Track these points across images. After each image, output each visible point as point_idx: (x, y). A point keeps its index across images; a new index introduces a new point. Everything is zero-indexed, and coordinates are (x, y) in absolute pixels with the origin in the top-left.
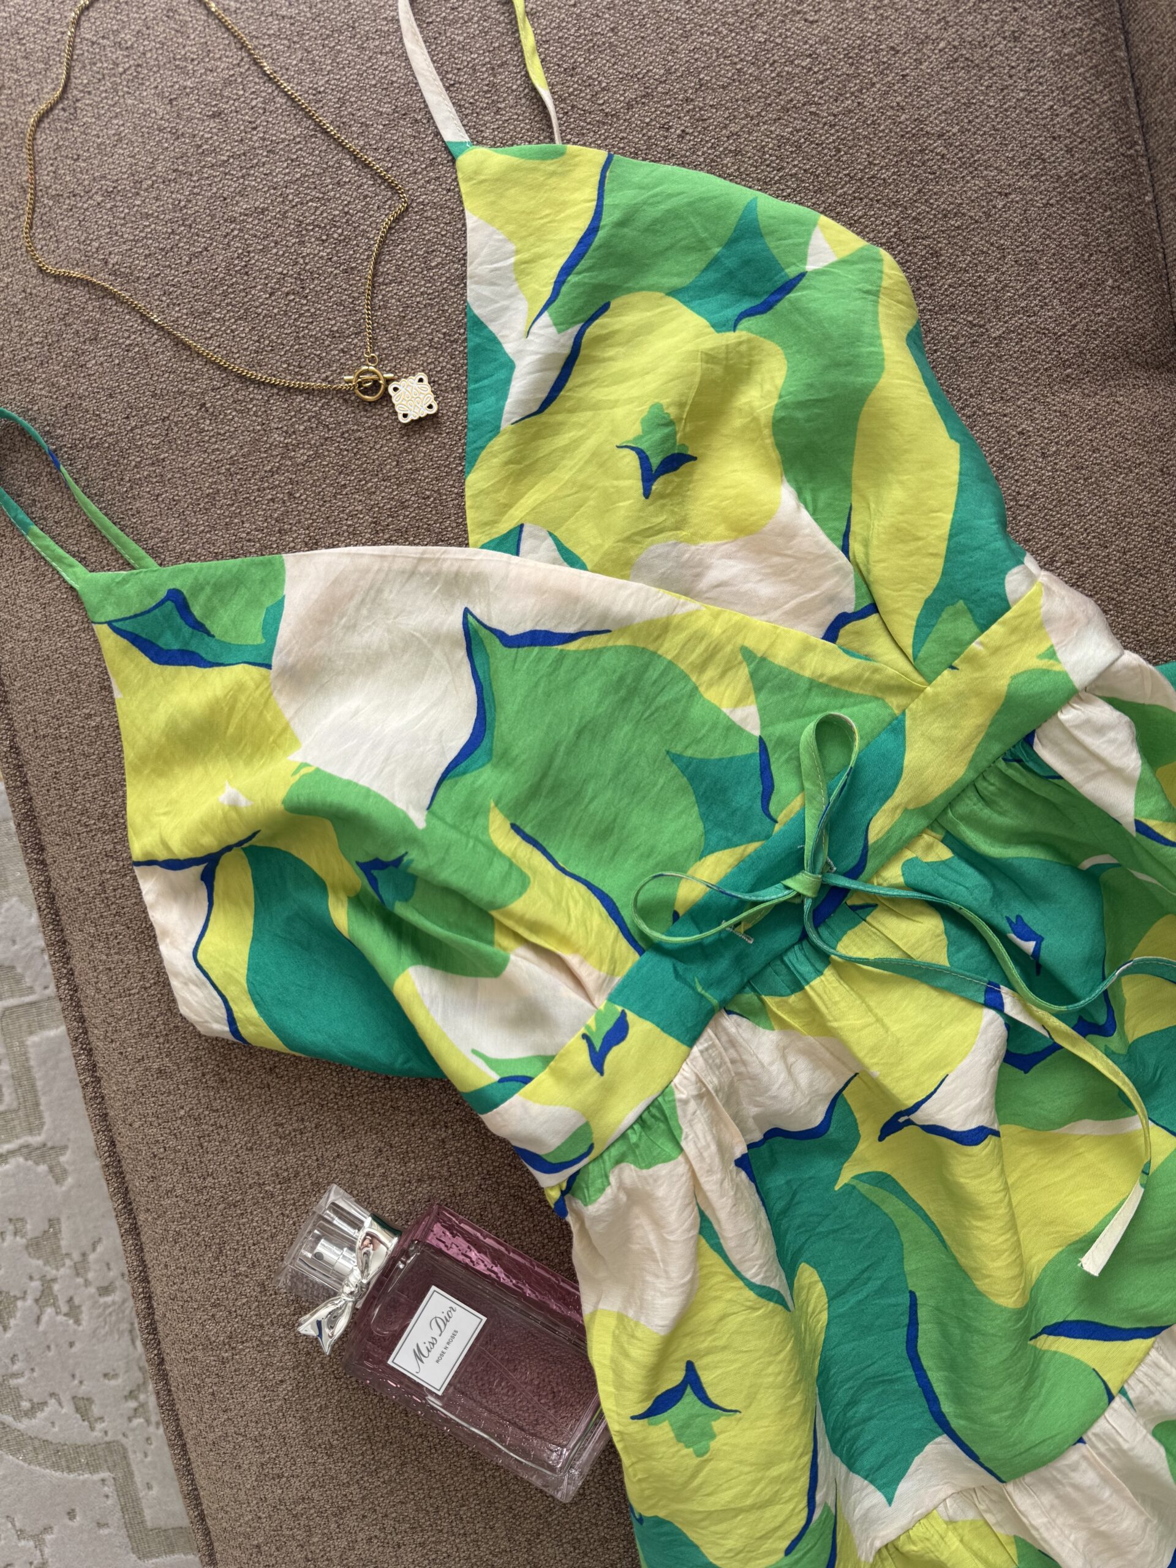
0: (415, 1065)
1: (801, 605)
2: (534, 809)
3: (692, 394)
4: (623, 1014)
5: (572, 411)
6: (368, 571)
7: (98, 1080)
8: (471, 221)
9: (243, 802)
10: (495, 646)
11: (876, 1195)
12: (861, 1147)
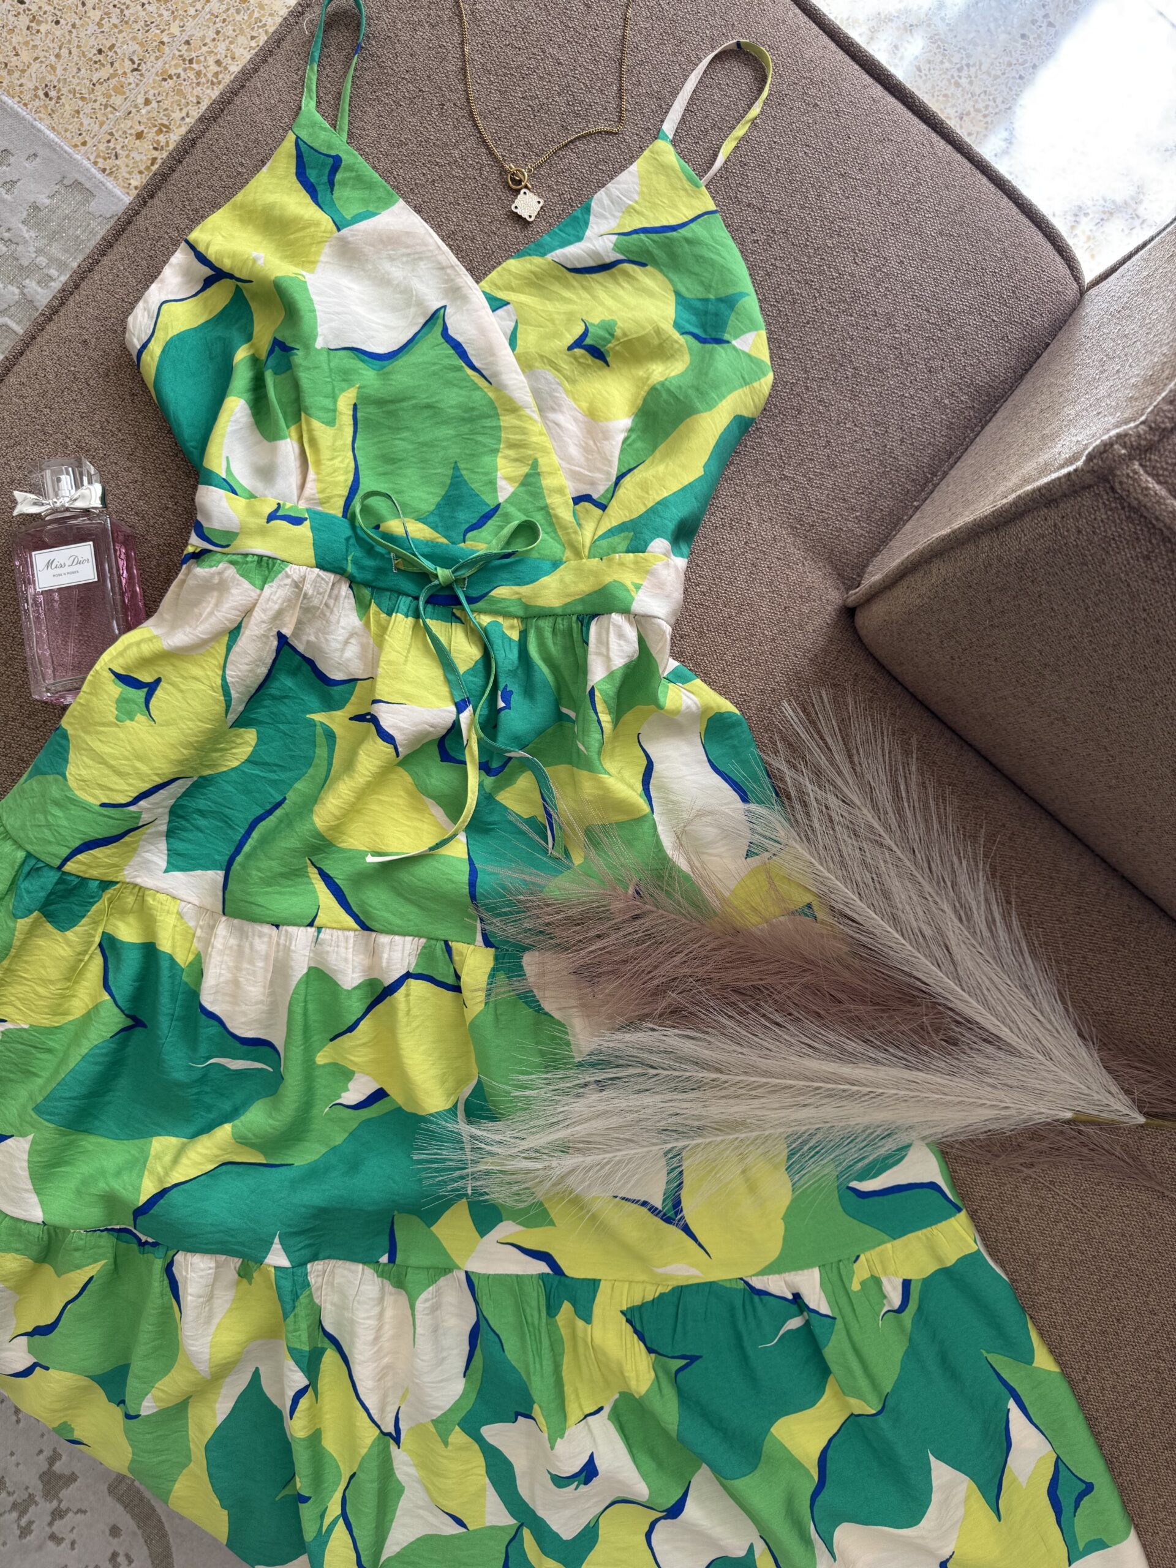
0: (196, 452)
1: (579, 473)
2: (372, 409)
3: (635, 336)
4: (306, 519)
5: (584, 288)
6: (426, 245)
7: (50, 320)
8: (634, 168)
9: (260, 262)
10: (438, 329)
11: (321, 740)
12: (339, 713)
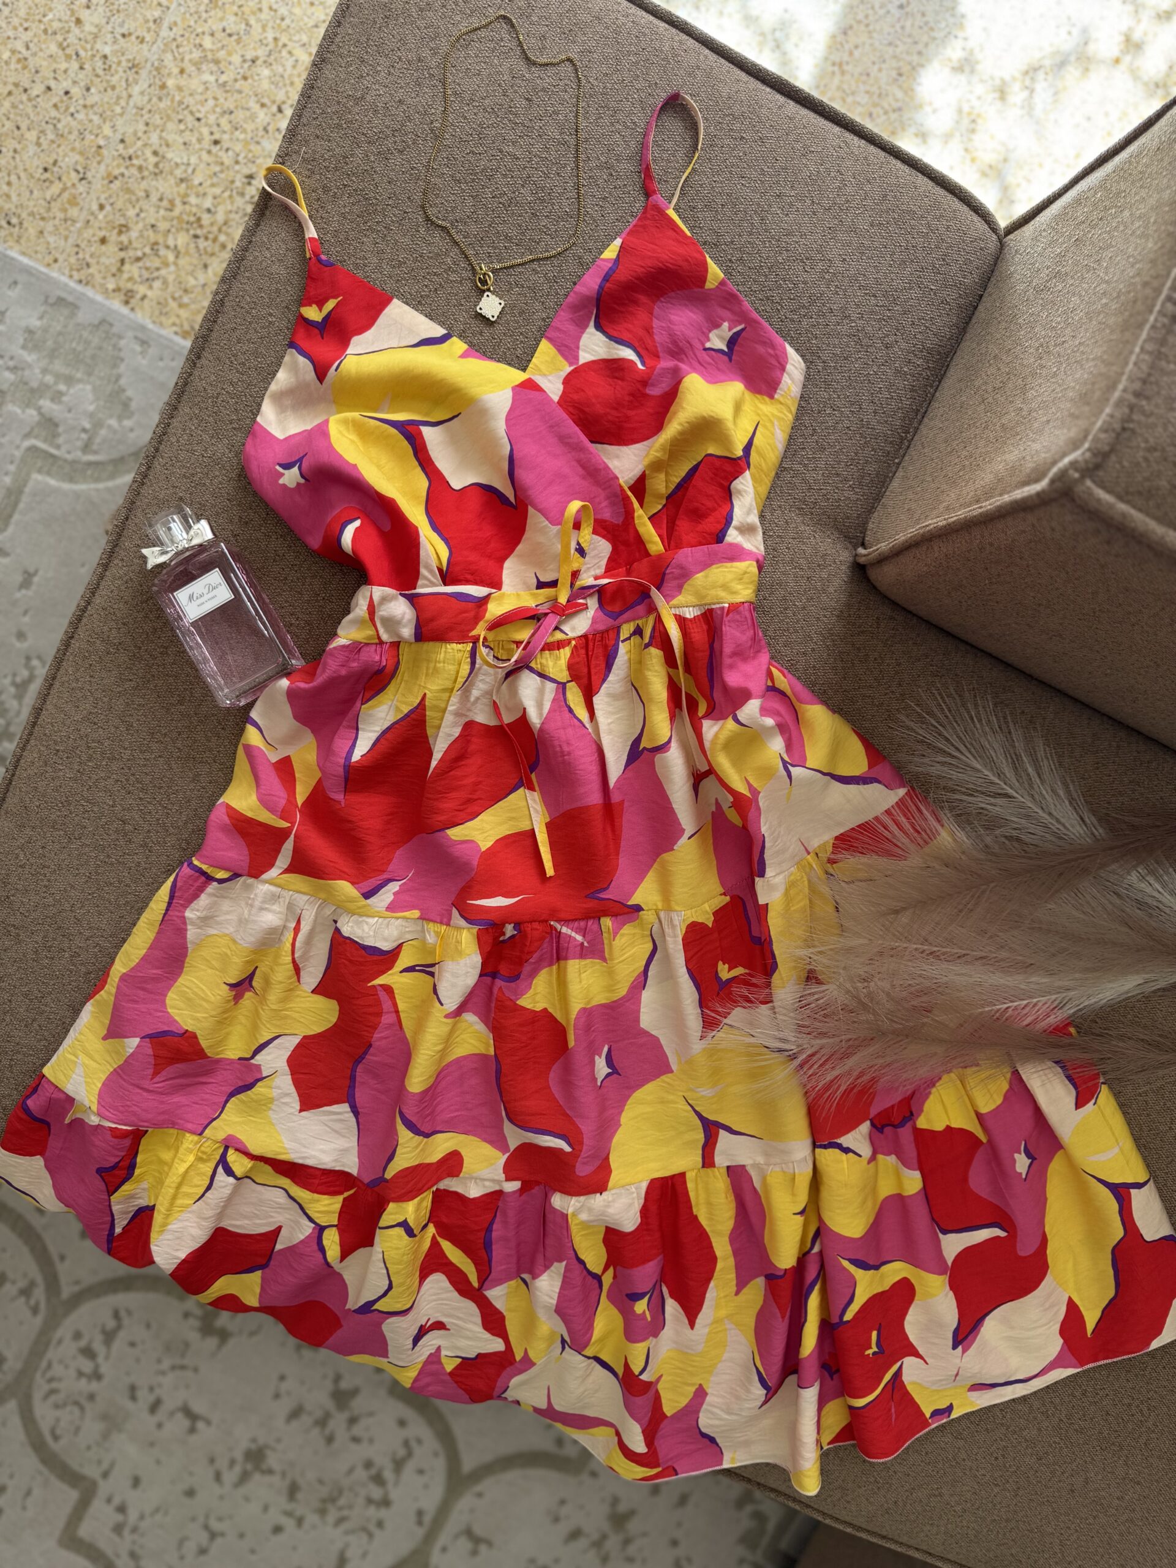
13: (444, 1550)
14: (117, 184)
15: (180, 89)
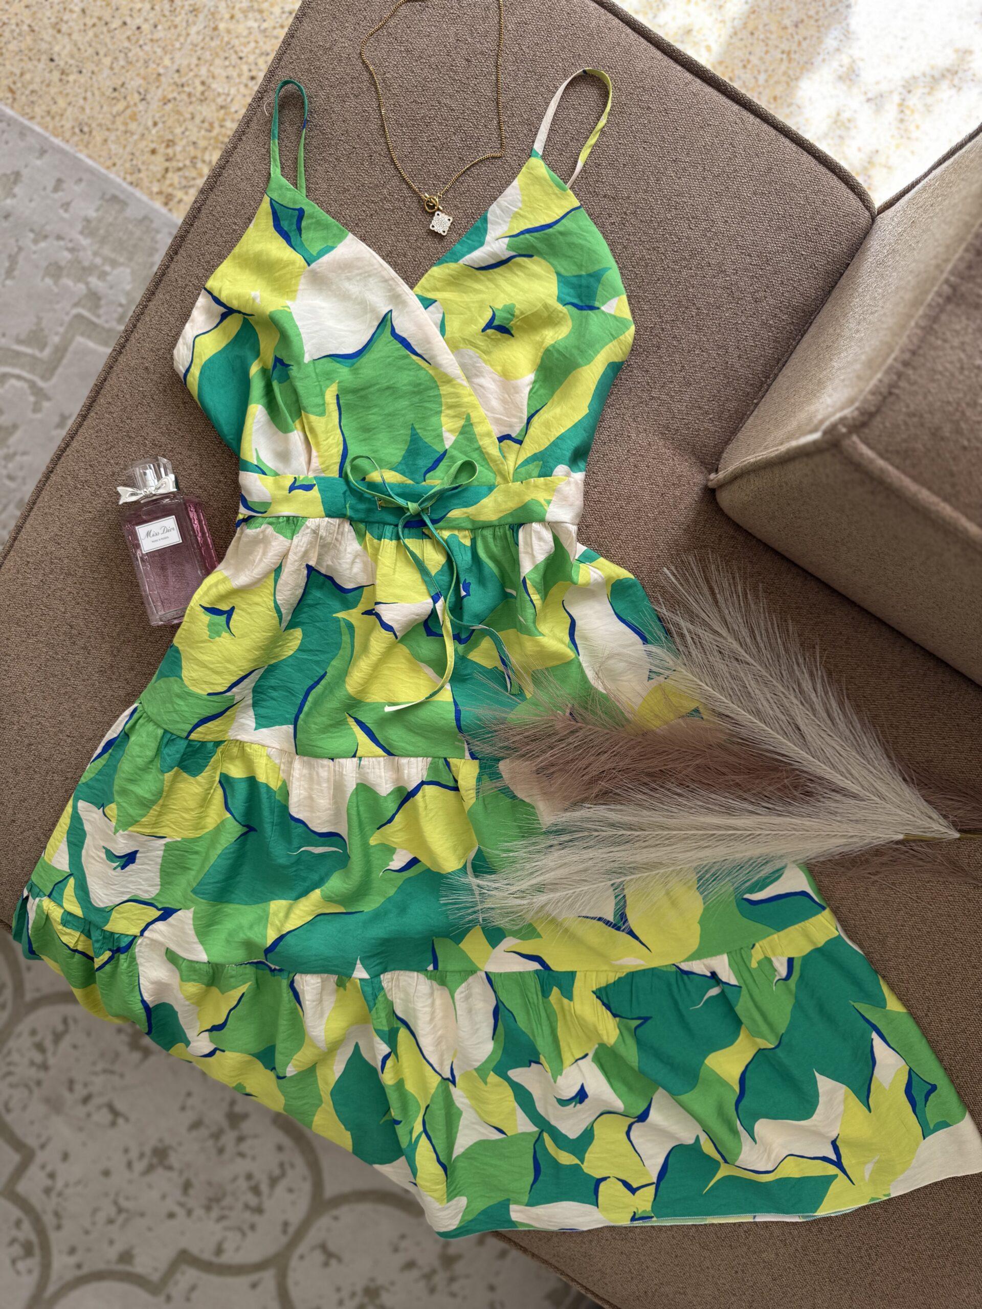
0: (234, 443)
1: (500, 419)
2: (350, 397)
3: (529, 313)
4: (314, 485)
5: (489, 280)
6: (372, 265)
7: (121, 353)
8: (516, 183)
9: (258, 301)
10: (388, 330)
11: (344, 630)
12: (354, 611)
13: (302, 1257)
14: (169, 106)
15: (228, 31)
